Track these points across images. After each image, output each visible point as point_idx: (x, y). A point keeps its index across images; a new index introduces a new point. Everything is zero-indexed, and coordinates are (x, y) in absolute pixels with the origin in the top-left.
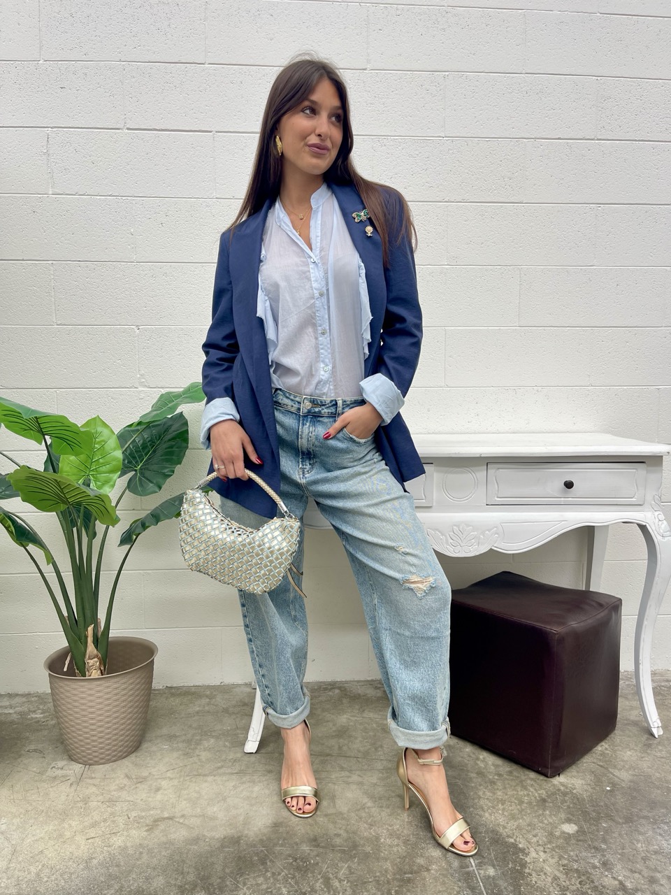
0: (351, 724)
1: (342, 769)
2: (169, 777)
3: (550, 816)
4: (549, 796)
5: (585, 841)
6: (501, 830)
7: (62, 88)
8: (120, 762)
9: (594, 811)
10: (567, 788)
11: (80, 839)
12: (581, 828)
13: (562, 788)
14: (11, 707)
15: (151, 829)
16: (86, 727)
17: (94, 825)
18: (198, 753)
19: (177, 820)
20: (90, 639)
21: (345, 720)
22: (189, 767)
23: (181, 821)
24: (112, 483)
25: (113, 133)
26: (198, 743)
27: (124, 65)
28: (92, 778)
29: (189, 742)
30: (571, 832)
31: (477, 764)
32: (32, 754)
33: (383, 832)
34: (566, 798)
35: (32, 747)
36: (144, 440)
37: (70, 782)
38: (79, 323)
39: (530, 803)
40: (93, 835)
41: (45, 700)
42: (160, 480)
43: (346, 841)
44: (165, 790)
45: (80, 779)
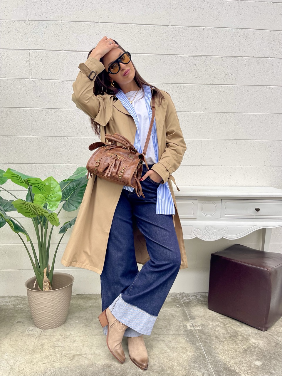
1: (155, 334)
2: (79, 336)
3: (249, 357)
4: (248, 348)
5: (265, 369)
6: (228, 364)
7: (36, 32)
8: (57, 328)
9: (268, 355)
10: (256, 345)
11: (40, 363)
12: (263, 363)
13: (254, 345)
14: (9, 302)
15: (72, 359)
16: (43, 313)
17: (46, 357)
18: (92, 325)
19: (83, 356)
20: (45, 274)
22: (87, 331)
23: (85, 356)
24: (57, 206)
25: (58, 52)
26: (91, 320)
27: (63, 23)
28: (45, 335)
29: (87, 320)
30: (259, 365)
31: (215, 333)
32: (18, 324)
33: (175, 364)
34: (256, 349)
35: (19, 320)
36: (70, 187)
37: (35, 337)
38: (41, 135)
39: (240, 351)
40: (46, 362)
41: (24, 299)
42: (77, 205)
43: (159, 367)
44: (77, 341)
45: (40, 336)
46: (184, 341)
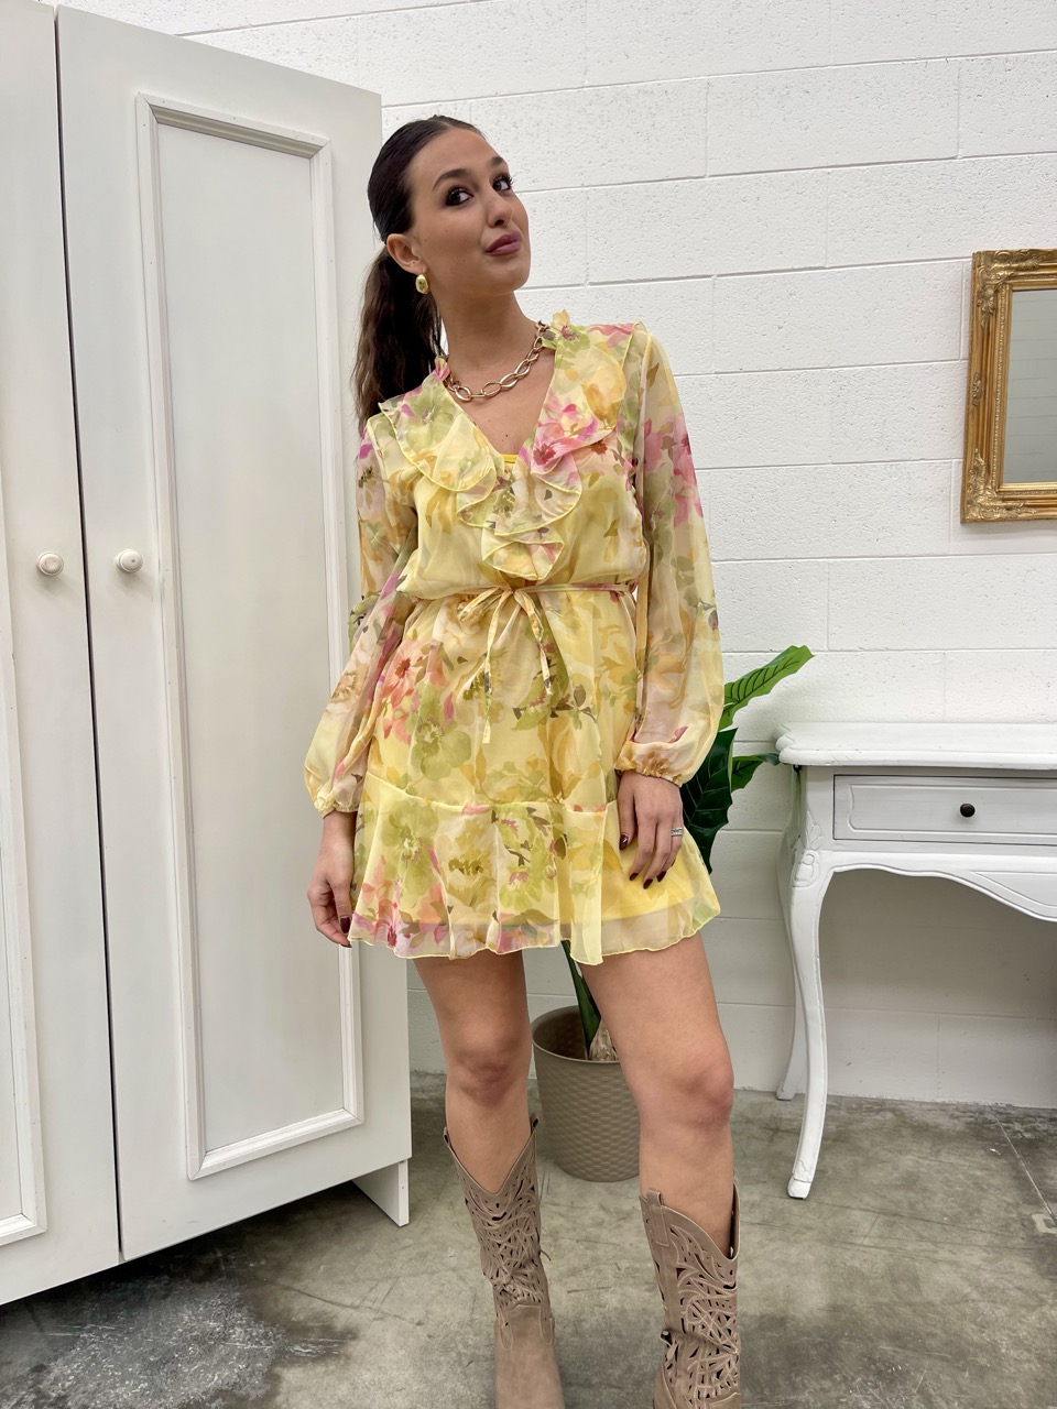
0: (922, 1169)
1: (921, 1238)
21: (910, 1164)
25: (570, 291)
33: (1003, 1339)
46: (1028, 1271)
